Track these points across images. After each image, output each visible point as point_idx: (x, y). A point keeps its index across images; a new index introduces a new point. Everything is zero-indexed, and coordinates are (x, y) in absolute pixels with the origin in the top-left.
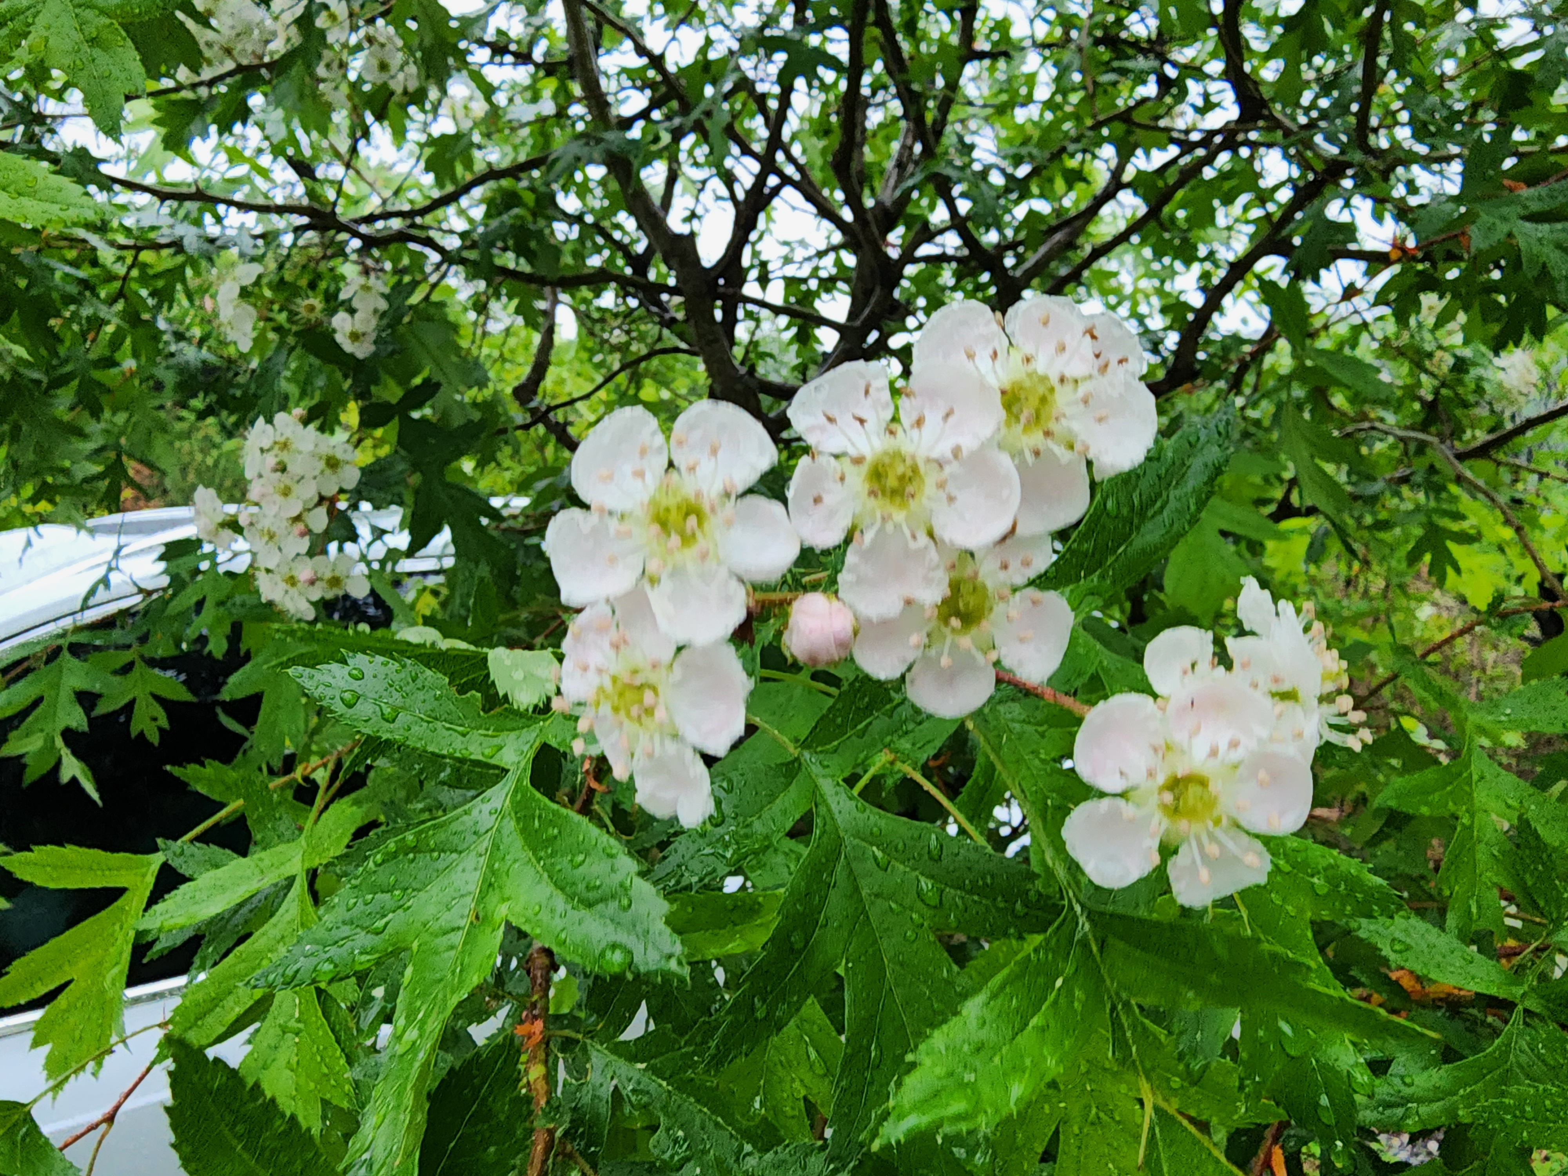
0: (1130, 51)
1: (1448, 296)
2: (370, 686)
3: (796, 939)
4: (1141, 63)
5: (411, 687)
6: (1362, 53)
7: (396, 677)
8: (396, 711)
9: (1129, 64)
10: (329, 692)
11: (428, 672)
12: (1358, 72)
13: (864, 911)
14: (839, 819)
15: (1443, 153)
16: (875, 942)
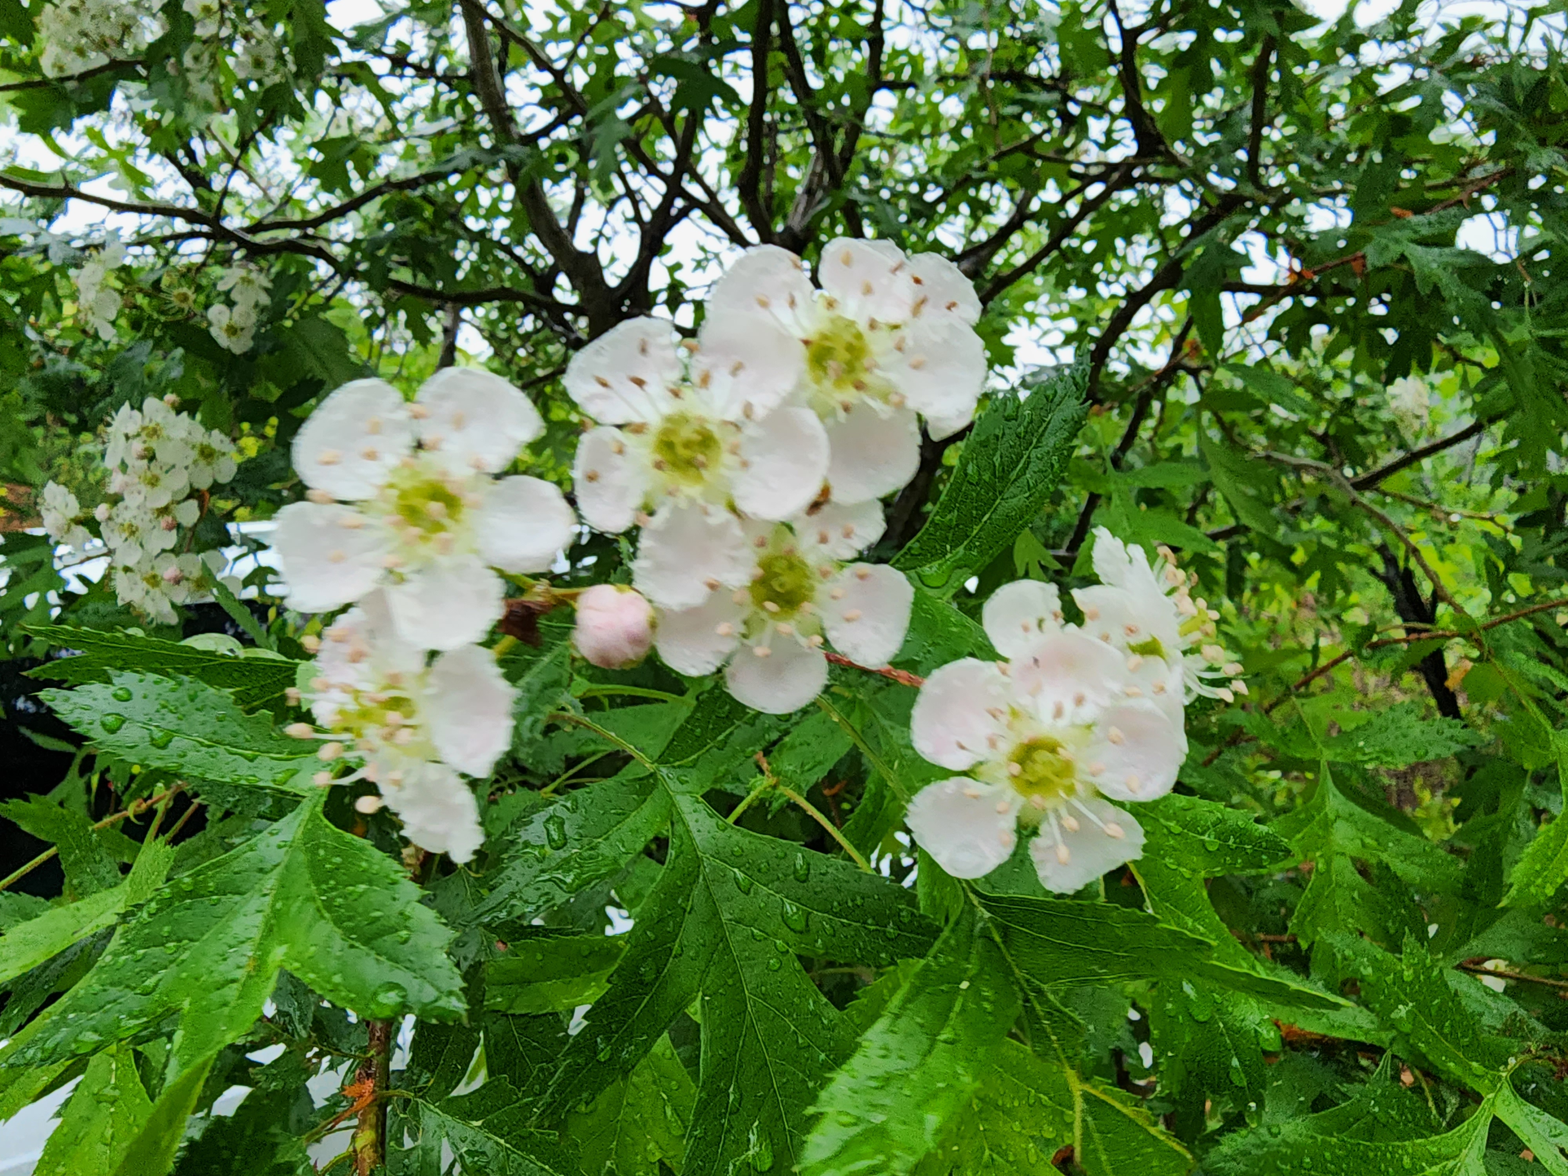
0: (1035, 88)
1: (1337, 330)
2: (137, 709)
3: (647, 970)
4: (1044, 97)
5: (190, 705)
6: (1251, 92)
7: (172, 696)
8: (170, 734)
9: (1031, 97)
10: (86, 717)
11: (211, 690)
12: (1248, 112)
13: (723, 939)
14: (698, 838)
15: (1328, 188)
16: (736, 972)
